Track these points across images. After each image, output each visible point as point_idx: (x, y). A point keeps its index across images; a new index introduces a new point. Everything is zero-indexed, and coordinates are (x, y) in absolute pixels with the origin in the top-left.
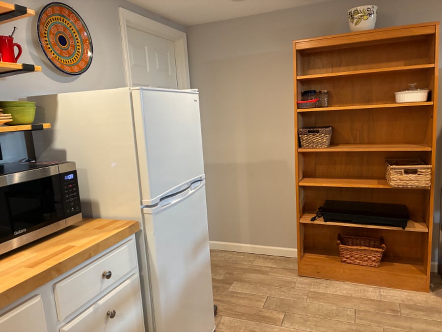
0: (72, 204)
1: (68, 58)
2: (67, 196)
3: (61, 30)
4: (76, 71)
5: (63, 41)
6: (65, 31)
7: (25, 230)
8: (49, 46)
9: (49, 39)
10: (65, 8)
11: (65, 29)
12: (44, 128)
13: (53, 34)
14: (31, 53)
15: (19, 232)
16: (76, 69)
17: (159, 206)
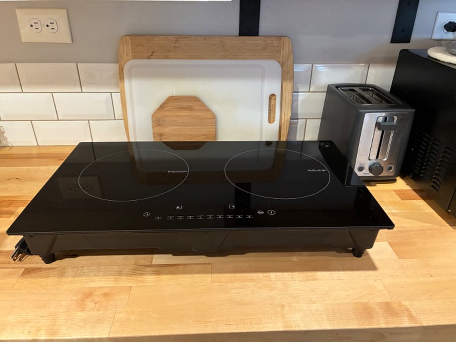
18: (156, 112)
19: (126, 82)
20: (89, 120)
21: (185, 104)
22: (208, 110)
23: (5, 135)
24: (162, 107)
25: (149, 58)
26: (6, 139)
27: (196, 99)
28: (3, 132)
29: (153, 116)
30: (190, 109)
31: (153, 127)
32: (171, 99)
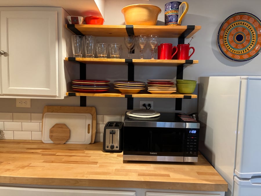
0: (192, 149)
1: (242, 49)
2: (188, 143)
3: (240, 30)
4: (245, 58)
5: (240, 38)
6: (243, 31)
7: (156, 153)
8: (227, 43)
9: (228, 39)
10: (246, 15)
11: (244, 29)
12: (192, 98)
13: (232, 35)
14: (213, 50)
15: (153, 153)
16: (246, 57)
17: (250, 181)
18: (51, 129)
19: (44, 119)
20: (31, 131)
21: (61, 126)
22: (68, 128)
23: (4, 135)
24: (53, 127)
25: (52, 112)
26: (4, 136)
27: (65, 125)
28: (4, 134)
29: (50, 130)
30: (62, 128)
31: (50, 133)
32: (57, 124)
